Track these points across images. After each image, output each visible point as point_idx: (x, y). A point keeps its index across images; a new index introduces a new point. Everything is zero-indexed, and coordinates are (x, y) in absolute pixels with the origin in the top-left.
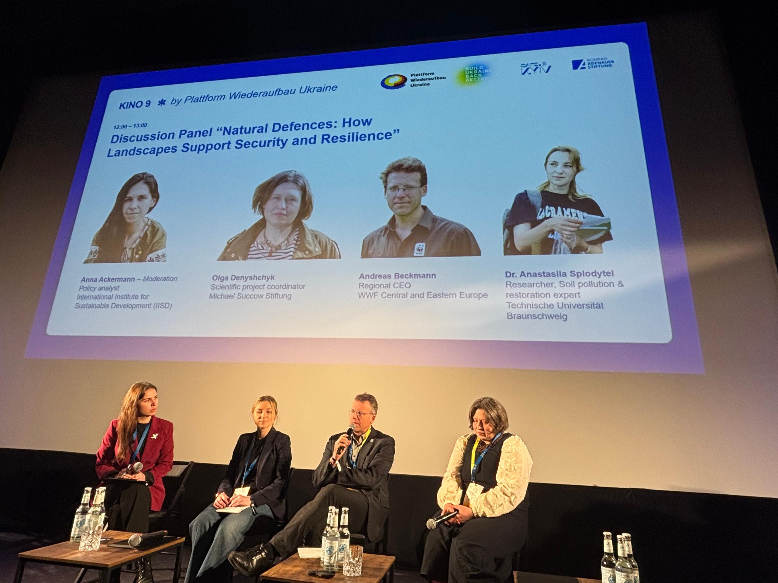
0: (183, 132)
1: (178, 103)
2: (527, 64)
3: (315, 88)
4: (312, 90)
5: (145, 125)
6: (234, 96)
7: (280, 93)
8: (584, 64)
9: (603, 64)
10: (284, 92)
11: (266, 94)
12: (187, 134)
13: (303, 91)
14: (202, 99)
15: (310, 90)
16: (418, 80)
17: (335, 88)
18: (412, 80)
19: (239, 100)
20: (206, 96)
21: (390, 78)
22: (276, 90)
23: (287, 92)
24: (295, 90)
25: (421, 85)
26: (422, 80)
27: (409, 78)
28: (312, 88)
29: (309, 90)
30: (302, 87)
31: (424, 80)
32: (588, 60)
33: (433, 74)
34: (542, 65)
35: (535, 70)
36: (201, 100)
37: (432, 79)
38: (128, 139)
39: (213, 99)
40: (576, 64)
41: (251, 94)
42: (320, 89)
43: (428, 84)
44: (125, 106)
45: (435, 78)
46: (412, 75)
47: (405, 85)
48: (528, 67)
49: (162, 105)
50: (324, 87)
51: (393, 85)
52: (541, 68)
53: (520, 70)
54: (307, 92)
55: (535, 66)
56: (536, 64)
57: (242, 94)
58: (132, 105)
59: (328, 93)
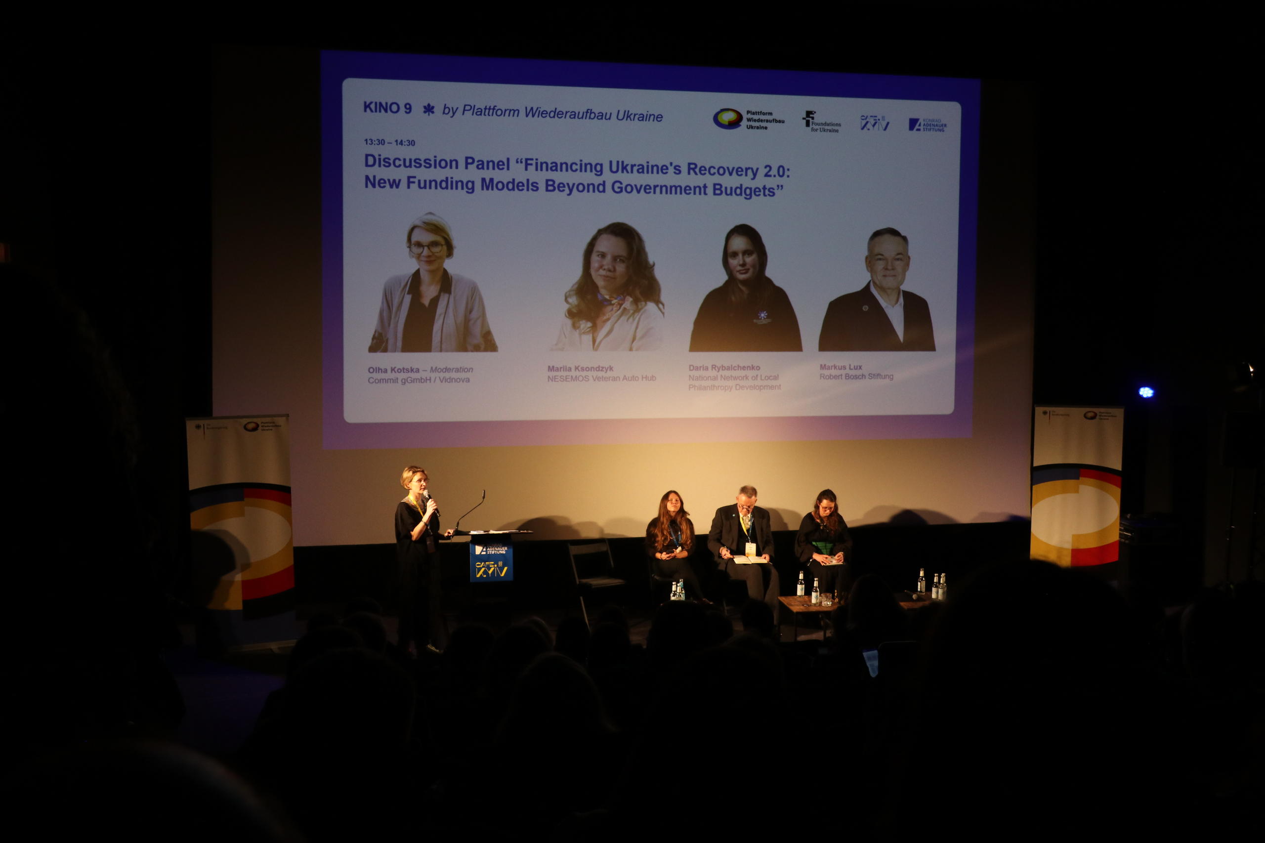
0: (470, 161)
1: (454, 114)
2: (867, 117)
3: (635, 115)
4: (632, 117)
5: (412, 143)
6: (531, 112)
7: (593, 116)
8: (920, 125)
9: (937, 128)
10: (597, 115)
11: (574, 115)
12: (476, 164)
13: (621, 117)
14: (487, 111)
15: (630, 117)
16: (755, 121)
17: (659, 118)
18: (749, 120)
19: (538, 120)
20: (492, 107)
21: (725, 112)
22: (586, 111)
23: (601, 116)
24: (611, 114)
25: (758, 128)
26: (759, 120)
27: (745, 116)
28: (632, 114)
29: (628, 116)
30: (619, 111)
31: (762, 121)
32: (924, 120)
33: (771, 114)
34: (881, 120)
35: (874, 126)
36: (487, 113)
37: (770, 121)
38: (391, 161)
39: (503, 113)
40: (913, 123)
41: (555, 112)
42: (642, 118)
43: (766, 128)
44: (373, 106)
45: (773, 120)
46: (748, 112)
47: (740, 125)
48: (868, 120)
49: (430, 113)
50: (647, 115)
51: (727, 123)
52: (880, 125)
53: (859, 123)
54: (627, 120)
55: (875, 120)
56: (875, 118)
57: (542, 110)
58: (383, 107)
59: (651, 124)
